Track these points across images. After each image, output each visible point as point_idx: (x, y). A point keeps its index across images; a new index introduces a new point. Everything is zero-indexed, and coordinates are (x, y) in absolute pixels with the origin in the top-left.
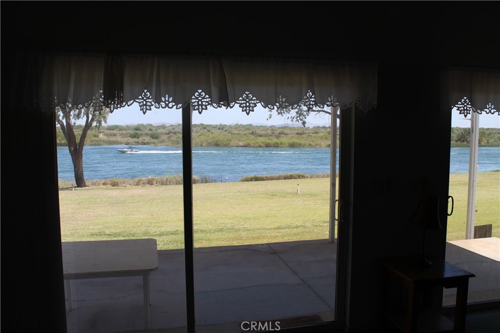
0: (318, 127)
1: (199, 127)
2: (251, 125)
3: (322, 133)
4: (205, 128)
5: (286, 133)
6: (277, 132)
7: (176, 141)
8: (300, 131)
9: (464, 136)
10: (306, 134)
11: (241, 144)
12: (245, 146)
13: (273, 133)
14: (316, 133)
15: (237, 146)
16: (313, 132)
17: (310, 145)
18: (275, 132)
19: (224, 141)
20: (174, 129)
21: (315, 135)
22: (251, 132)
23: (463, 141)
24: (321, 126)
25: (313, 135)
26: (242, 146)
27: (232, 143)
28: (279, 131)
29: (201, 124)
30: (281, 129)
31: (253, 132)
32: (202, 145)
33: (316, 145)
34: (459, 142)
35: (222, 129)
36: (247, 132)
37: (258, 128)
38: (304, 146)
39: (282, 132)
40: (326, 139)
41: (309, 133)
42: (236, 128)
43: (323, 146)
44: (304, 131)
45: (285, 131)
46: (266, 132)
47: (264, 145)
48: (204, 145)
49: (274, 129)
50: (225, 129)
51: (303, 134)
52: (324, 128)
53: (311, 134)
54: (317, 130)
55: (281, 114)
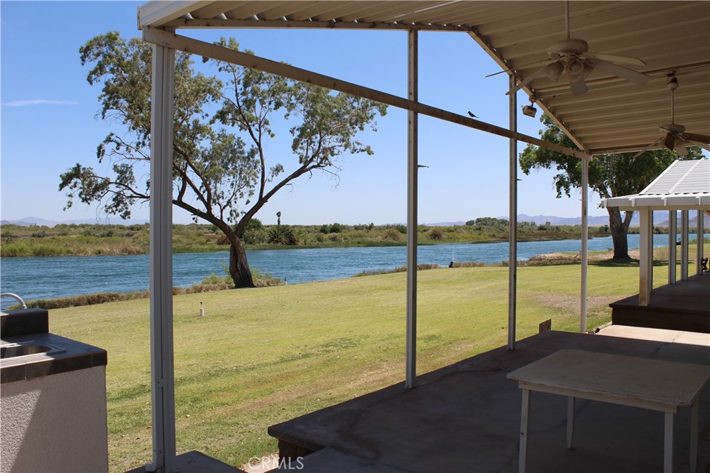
0: (65, 226)
3: (73, 234)
5: (14, 234)
8: (37, 232)
9: (278, 236)
10: (48, 235)
14: (65, 235)
16: (58, 233)
17: (68, 252)
21: (64, 237)
23: (277, 242)
24: (68, 224)
25: (61, 237)
30: (6, 230)
33: (79, 252)
34: (272, 243)
38: (59, 254)
39: (7, 233)
40: (88, 242)
41: (54, 235)
44: (44, 232)
45: (13, 232)
51: (43, 236)
52: (73, 226)
53: (56, 237)
54: (63, 230)
55: (85, 200)
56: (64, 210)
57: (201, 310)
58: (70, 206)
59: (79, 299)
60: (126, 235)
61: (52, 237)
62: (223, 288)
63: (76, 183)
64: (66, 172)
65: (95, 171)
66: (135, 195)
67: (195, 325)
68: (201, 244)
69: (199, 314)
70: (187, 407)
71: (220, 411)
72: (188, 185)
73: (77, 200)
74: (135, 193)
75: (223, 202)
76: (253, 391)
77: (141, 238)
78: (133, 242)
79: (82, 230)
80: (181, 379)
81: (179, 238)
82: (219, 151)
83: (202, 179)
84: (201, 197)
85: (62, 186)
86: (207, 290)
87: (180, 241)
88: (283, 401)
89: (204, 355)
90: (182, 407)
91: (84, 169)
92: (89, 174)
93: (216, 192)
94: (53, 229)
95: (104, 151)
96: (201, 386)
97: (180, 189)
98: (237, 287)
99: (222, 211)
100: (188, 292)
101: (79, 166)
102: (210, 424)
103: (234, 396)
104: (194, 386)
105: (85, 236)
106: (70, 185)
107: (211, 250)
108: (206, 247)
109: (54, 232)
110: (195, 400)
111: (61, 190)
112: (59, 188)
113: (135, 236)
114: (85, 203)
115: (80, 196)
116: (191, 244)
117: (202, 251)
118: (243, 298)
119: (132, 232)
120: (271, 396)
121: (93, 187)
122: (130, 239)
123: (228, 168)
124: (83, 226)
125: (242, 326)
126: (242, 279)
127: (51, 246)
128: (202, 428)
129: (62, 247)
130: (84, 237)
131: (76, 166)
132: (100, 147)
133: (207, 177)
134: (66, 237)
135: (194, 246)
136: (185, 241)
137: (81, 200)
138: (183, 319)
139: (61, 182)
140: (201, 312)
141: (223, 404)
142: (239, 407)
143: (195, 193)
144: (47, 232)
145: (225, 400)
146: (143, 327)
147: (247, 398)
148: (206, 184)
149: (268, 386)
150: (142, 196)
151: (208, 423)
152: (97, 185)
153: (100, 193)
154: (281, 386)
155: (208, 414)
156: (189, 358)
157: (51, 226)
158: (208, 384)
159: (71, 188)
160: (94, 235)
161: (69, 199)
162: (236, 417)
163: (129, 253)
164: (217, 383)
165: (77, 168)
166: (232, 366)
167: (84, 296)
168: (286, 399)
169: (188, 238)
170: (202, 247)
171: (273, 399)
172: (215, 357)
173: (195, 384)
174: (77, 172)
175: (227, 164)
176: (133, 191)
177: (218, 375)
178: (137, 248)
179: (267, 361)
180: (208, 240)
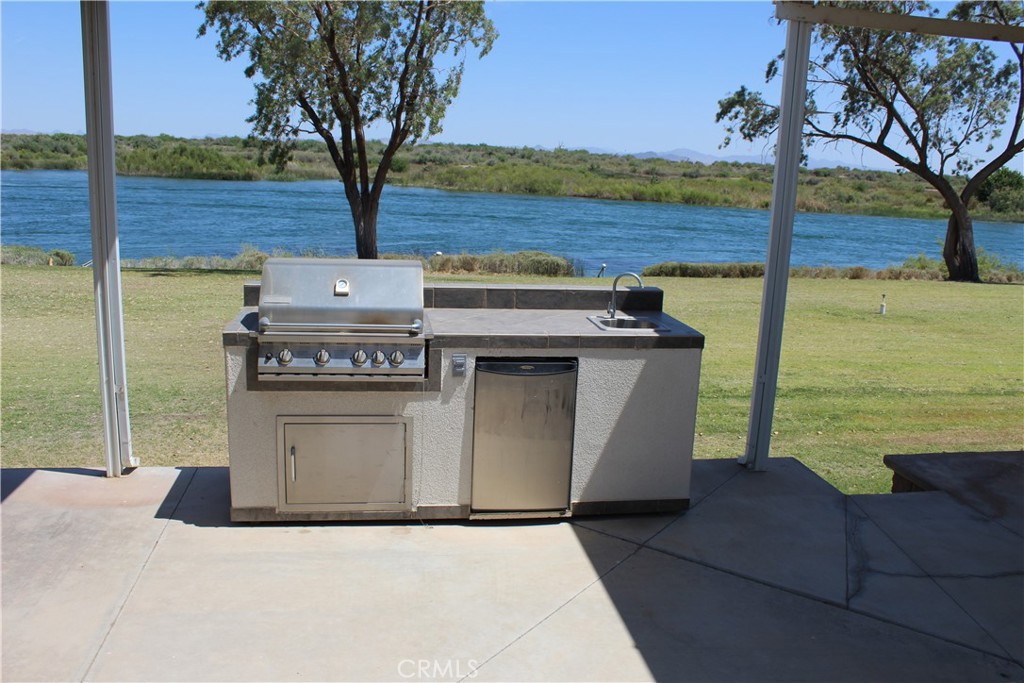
0: (725, 164)
1: (478, 151)
2: (585, 152)
3: (735, 176)
4: (490, 154)
5: (661, 171)
6: (643, 170)
7: (447, 179)
8: (689, 171)
10: (702, 176)
11: (582, 191)
12: (591, 196)
13: (634, 171)
14: (724, 176)
15: (575, 196)
16: (716, 173)
17: (726, 201)
18: (639, 169)
19: (547, 182)
20: (429, 152)
21: (722, 179)
22: (589, 166)
24: (730, 161)
25: (719, 180)
26: (584, 196)
27: (563, 187)
28: (647, 167)
29: (481, 145)
30: (652, 165)
31: (592, 166)
32: (501, 190)
33: (739, 202)
35: (529, 158)
36: (581, 166)
37: (604, 160)
38: (714, 203)
39: (653, 169)
40: (753, 189)
41: (709, 175)
42: (557, 157)
43: (754, 205)
44: (697, 171)
45: (660, 169)
46: (619, 168)
47: (629, 196)
48: (505, 189)
49: (636, 163)
50: (533, 158)
51: (696, 177)
52: (736, 165)
53: (712, 178)
54: (723, 169)
55: (748, 136)
56: (720, 148)
57: (882, 306)
58: (727, 144)
59: (730, 268)
60: (807, 183)
61: (707, 178)
62: (934, 277)
63: (738, 113)
64: (726, 97)
65: (763, 97)
66: (817, 133)
67: (868, 324)
68: (917, 204)
69: (878, 311)
70: (821, 423)
71: (860, 436)
72: (895, 121)
73: (737, 135)
74: (818, 130)
75: (947, 148)
76: (914, 422)
77: (828, 189)
78: (815, 194)
79: (748, 171)
80: (825, 389)
81: (883, 193)
82: (948, 70)
83: (917, 113)
84: (913, 140)
85: (720, 116)
86: (909, 277)
87: (885, 198)
88: (949, 443)
89: (866, 365)
90: (816, 422)
91: (749, 94)
92: (756, 100)
93: (937, 132)
94: (710, 167)
95: (776, 69)
96: (848, 402)
97: (883, 125)
98: (952, 278)
99: (943, 163)
100: (879, 276)
101: (743, 89)
102: (842, 447)
103: (885, 424)
104: (839, 401)
105: (751, 179)
106: (729, 115)
107: (932, 216)
108: (924, 210)
109: (710, 172)
110: (835, 417)
111: (718, 120)
112: (715, 118)
113: (820, 185)
114: (747, 141)
115: (741, 130)
116: (901, 204)
117: (917, 216)
118: (952, 297)
119: (817, 178)
120: (937, 433)
121: (760, 118)
122: (812, 189)
123: (962, 94)
124: (749, 166)
125: (935, 336)
126: (962, 267)
127: (705, 192)
128: (831, 449)
129: (718, 193)
130: (749, 182)
131: (739, 89)
132: (772, 64)
133: (924, 109)
134: (725, 180)
135: (906, 208)
136: (893, 198)
137: (743, 136)
138: (855, 315)
139: (719, 110)
140: (882, 309)
141: (867, 429)
142: (887, 437)
143: (903, 133)
144: (702, 172)
145: (871, 425)
146: (798, 317)
147: (902, 429)
148: (921, 120)
149: (936, 421)
150: (827, 135)
151: (841, 446)
152: (765, 115)
153: (767, 128)
154: (955, 424)
155: (845, 436)
156: (846, 366)
157: (708, 162)
158: (858, 402)
159: (731, 119)
160: (763, 179)
161: (727, 134)
162: (878, 447)
163: (808, 210)
164: (869, 403)
165: (741, 93)
166: (897, 386)
167: (736, 265)
168: (954, 441)
169: (898, 194)
170: (917, 209)
171: (935, 438)
172: (879, 372)
173: (841, 399)
174: (740, 98)
175: (961, 88)
176: (814, 127)
177: (874, 395)
178: (820, 203)
179: (950, 389)
180: (929, 200)
